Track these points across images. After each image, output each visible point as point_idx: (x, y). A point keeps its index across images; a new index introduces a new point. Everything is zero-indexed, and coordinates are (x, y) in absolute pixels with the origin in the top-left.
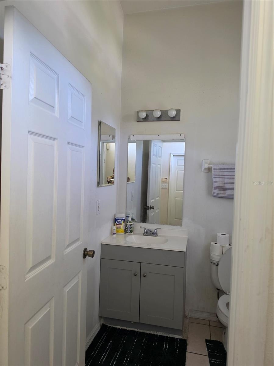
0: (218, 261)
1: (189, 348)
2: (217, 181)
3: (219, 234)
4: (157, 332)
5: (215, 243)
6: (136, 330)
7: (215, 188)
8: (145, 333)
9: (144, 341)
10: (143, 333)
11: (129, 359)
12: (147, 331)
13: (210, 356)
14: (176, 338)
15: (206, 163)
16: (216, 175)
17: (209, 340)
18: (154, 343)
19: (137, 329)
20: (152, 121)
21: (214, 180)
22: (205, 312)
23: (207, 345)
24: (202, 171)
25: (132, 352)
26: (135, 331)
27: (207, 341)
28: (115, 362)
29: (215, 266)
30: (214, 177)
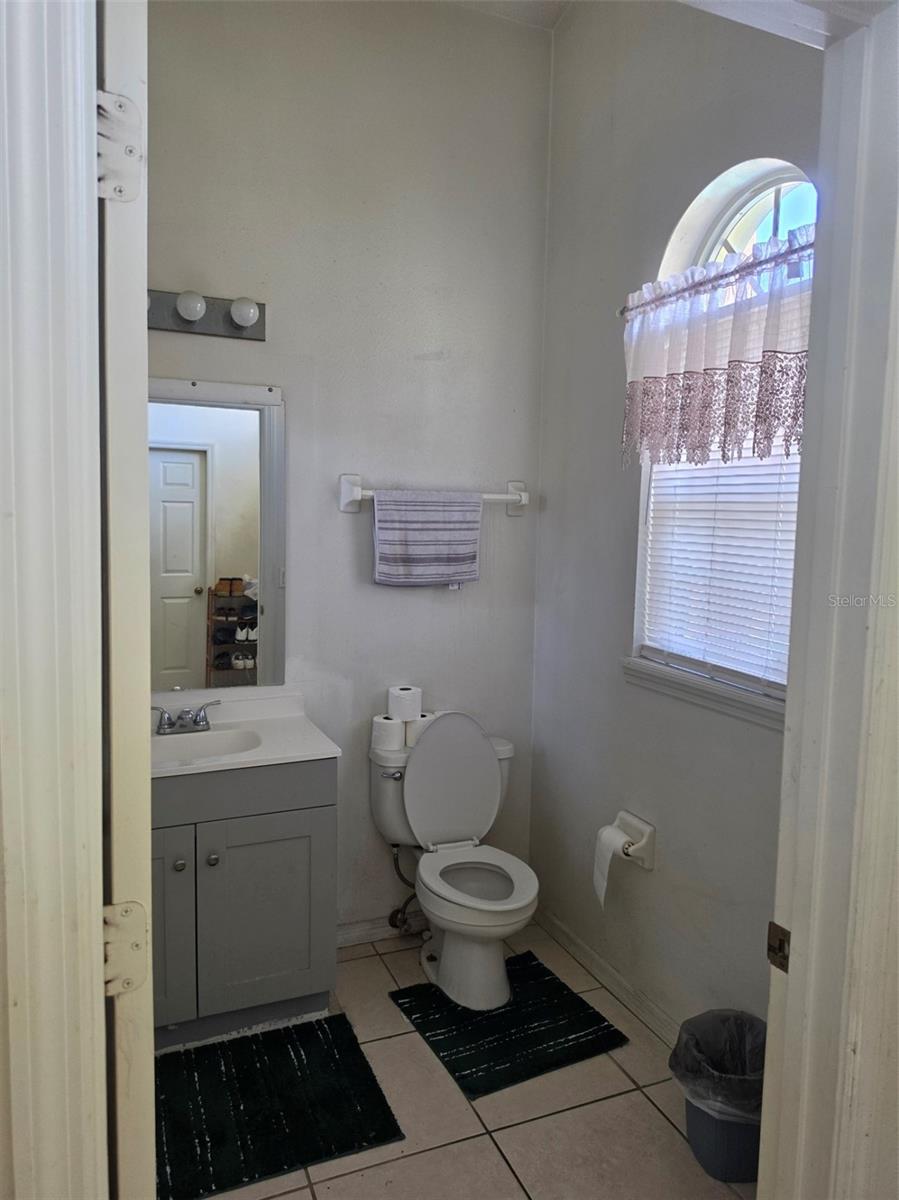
0: (401, 765)
1: (361, 1033)
2: (387, 540)
3: (395, 691)
4: (250, 1028)
5: (386, 718)
6: (180, 1048)
7: (385, 559)
8: (214, 1044)
9: (223, 1068)
10: (205, 1048)
11: (208, 1139)
12: (219, 1037)
13: (421, 1028)
14: (314, 1020)
15: (354, 484)
16: (386, 521)
17: (396, 991)
18: (258, 1061)
19: (181, 1045)
20: (166, 330)
21: (380, 535)
22: (357, 922)
23: (400, 1005)
24: (339, 509)
25: (204, 1114)
26: (179, 1052)
27: (395, 996)
28: (168, 1169)
29: (392, 780)
30: (380, 528)
